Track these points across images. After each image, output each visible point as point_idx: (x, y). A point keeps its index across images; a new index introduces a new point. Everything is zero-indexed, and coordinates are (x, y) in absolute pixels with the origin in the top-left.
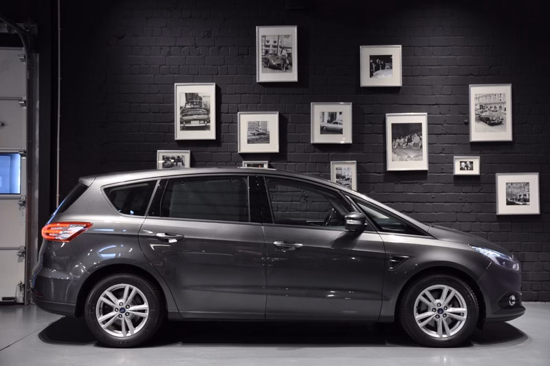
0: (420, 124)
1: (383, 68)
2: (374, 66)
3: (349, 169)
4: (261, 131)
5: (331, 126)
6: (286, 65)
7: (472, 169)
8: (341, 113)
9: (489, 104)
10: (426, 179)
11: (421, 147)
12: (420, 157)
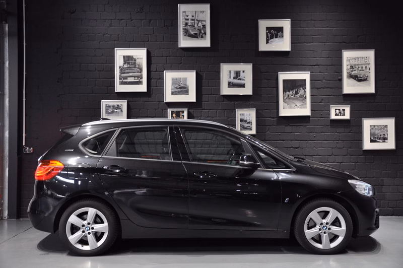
0: (305, 80)
1: (276, 37)
2: (269, 35)
3: (250, 114)
4: (182, 85)
5: (236, 81)
6: (201, 34)
7: (344, 115)
8: (244, 72)
9: (357, 65)
10: (309, 123)
11: (306, 98)
12: (305, 106)
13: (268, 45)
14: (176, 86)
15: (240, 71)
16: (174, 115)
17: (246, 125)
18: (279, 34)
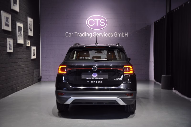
0: (22, 27)
3: (11, 41)
5: (7, 23)
9: (30, 24)
10: (22, 47)
11: (22, 35)
12: (22, 39)
13: (14, 6)
15: (8, 18)
17: (10, 47)
18: (16, 2)
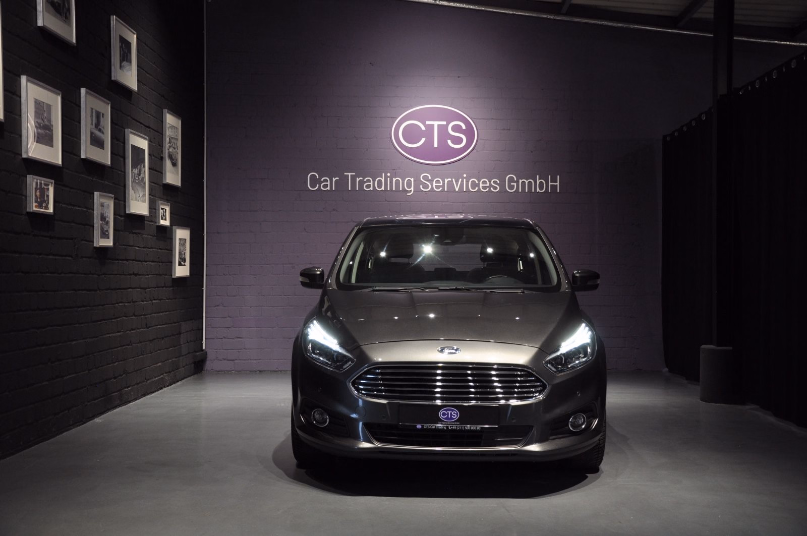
0: (144, 150)
1: (127, 61)
2: (122, 52)
3: (108, 205)
4: (47, 123)
5: (97, 133)
6: (65, 10)
7: (166, 220)
8: (103, 114)
9: (172, 137)
11: (145, 183)
12: (144, 198)
13: (121, 71)
14: (40, 121)
15: (100, 113)
16: (38, 194)
17: (106, 228)
18: (129, 54)
